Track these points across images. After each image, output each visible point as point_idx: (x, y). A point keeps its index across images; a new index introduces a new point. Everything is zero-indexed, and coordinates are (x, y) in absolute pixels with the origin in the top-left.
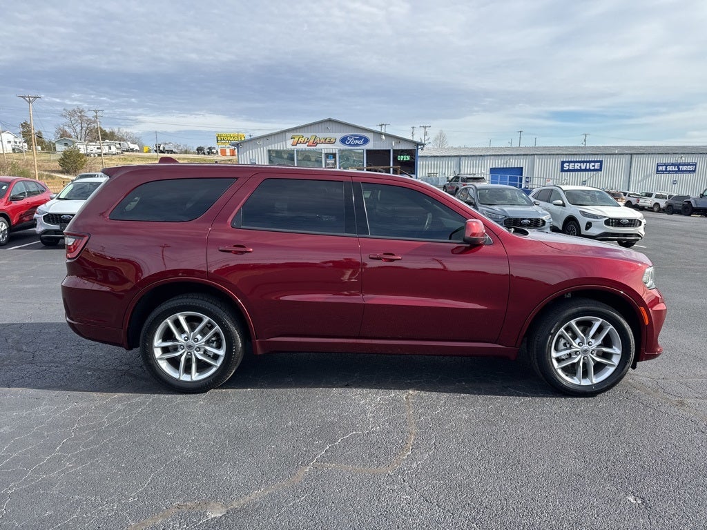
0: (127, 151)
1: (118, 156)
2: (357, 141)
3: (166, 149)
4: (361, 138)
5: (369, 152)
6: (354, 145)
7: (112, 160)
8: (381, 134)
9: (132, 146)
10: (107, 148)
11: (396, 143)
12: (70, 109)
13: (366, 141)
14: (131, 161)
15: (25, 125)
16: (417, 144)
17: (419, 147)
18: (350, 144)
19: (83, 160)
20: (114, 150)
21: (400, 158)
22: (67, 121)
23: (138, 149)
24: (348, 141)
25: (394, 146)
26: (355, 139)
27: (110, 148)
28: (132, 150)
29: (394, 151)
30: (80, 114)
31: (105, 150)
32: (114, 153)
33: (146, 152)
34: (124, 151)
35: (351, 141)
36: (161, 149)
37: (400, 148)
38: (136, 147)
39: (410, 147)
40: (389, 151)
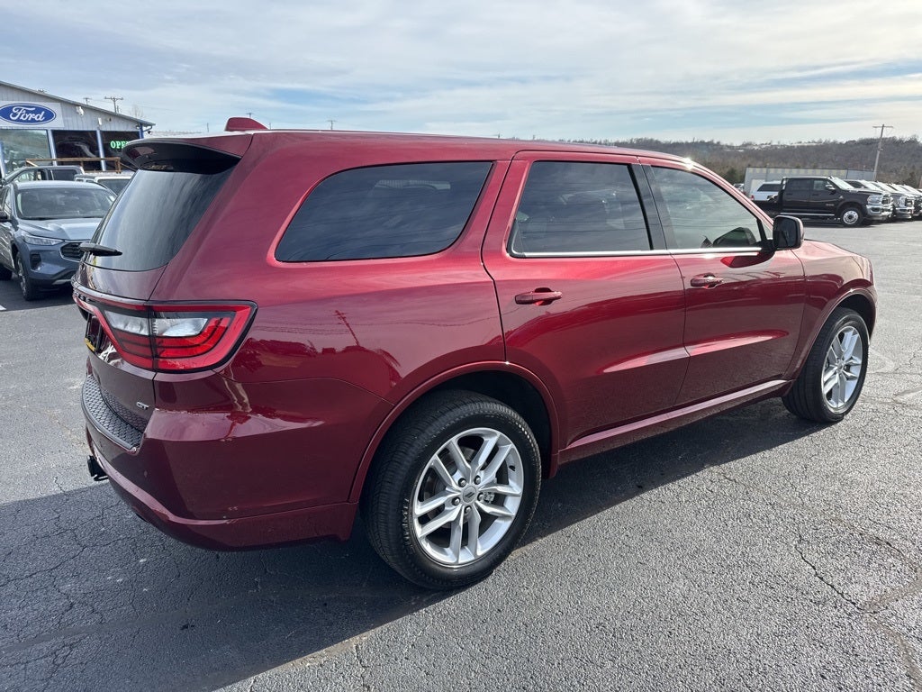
2: (31, 116)
4: (38, 110)
5: (56, 133)
6: (27, 121)
8: (76, 105)
11: (105, 121)
13: (49, 116)
16: (141, 124)
17: (144, 128)
18: (19, 120)
21: (115, 144)
24: (15, 115)
25: (101, 125)
26: (28, 112)
29: (104, 133)
35: (21, 114)
37: (113, 130)
39: (130, 128)
40: (95, 132)
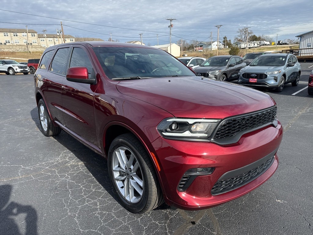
0: (263, 45)
1: (257, 48)
3: (283, 43)
7: (254, 50)
9: (266, 43)
10: (253, 44)
12: (241, 29)
14: (263, 50)
15: (225, 38)
19: (238, 51)
20: (256, 45)
22: (239, 34)
23: (269, 44)
27: (254, 44)
28: (266, 45)
30: (245, 31)
31: (252, 45)
32: (256, 46)
33: (273, 45)
34: (261, 45)
36: (281, 43)
38: (268, 43)
